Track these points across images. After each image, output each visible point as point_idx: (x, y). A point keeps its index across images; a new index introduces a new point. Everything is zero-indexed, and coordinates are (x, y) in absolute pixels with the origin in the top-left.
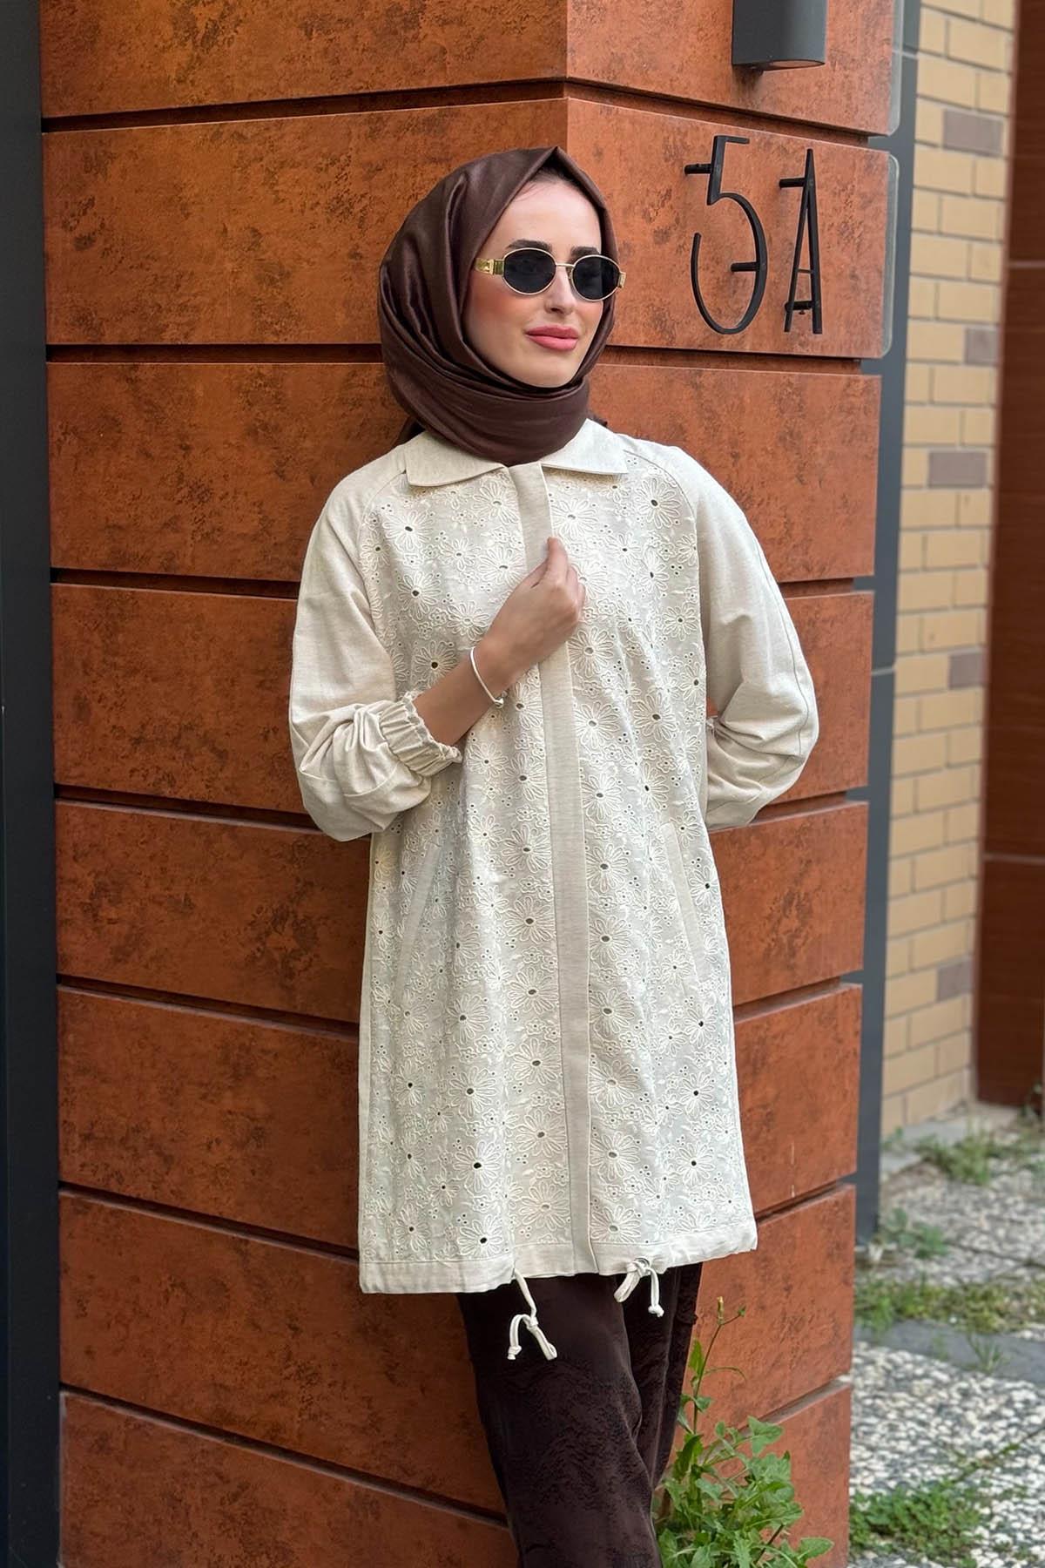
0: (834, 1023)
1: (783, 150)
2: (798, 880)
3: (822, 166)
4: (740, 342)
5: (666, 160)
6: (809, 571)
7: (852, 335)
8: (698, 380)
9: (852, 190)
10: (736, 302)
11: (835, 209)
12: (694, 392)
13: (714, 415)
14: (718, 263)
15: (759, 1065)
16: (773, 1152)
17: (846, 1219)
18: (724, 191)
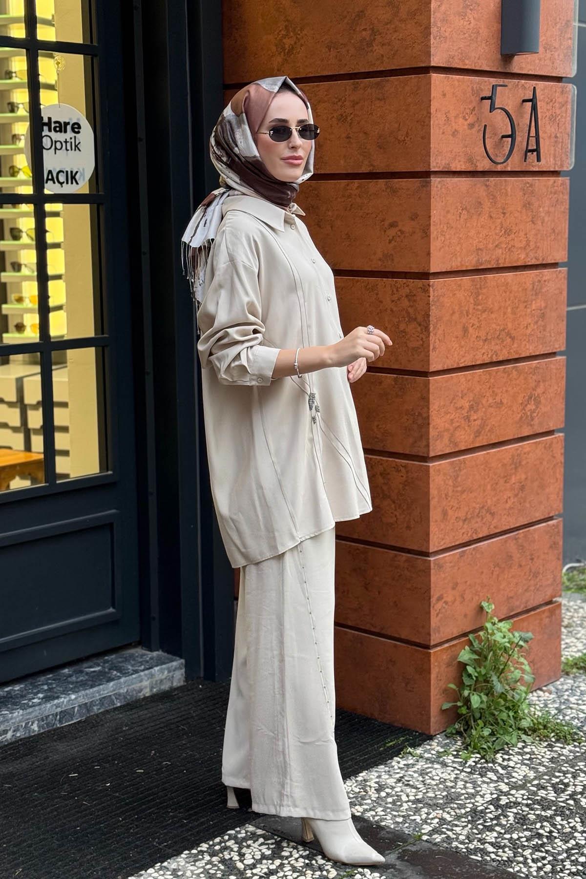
0: (551, 449)
1: (523, 87)
2: (534, 390)
3: (540, 92)
4: (505, 167)
5: (473, 95)
7: (555, 161)
8: (488, 183)
9: (556, 100)
10: (503, 151)
11: (547, 110)
12: (485, 188)
13: (494, 197)
14: (496, 135)
15: (518, 465)
16: (525, 502)
17: (558, 532)
18: (496, 106)
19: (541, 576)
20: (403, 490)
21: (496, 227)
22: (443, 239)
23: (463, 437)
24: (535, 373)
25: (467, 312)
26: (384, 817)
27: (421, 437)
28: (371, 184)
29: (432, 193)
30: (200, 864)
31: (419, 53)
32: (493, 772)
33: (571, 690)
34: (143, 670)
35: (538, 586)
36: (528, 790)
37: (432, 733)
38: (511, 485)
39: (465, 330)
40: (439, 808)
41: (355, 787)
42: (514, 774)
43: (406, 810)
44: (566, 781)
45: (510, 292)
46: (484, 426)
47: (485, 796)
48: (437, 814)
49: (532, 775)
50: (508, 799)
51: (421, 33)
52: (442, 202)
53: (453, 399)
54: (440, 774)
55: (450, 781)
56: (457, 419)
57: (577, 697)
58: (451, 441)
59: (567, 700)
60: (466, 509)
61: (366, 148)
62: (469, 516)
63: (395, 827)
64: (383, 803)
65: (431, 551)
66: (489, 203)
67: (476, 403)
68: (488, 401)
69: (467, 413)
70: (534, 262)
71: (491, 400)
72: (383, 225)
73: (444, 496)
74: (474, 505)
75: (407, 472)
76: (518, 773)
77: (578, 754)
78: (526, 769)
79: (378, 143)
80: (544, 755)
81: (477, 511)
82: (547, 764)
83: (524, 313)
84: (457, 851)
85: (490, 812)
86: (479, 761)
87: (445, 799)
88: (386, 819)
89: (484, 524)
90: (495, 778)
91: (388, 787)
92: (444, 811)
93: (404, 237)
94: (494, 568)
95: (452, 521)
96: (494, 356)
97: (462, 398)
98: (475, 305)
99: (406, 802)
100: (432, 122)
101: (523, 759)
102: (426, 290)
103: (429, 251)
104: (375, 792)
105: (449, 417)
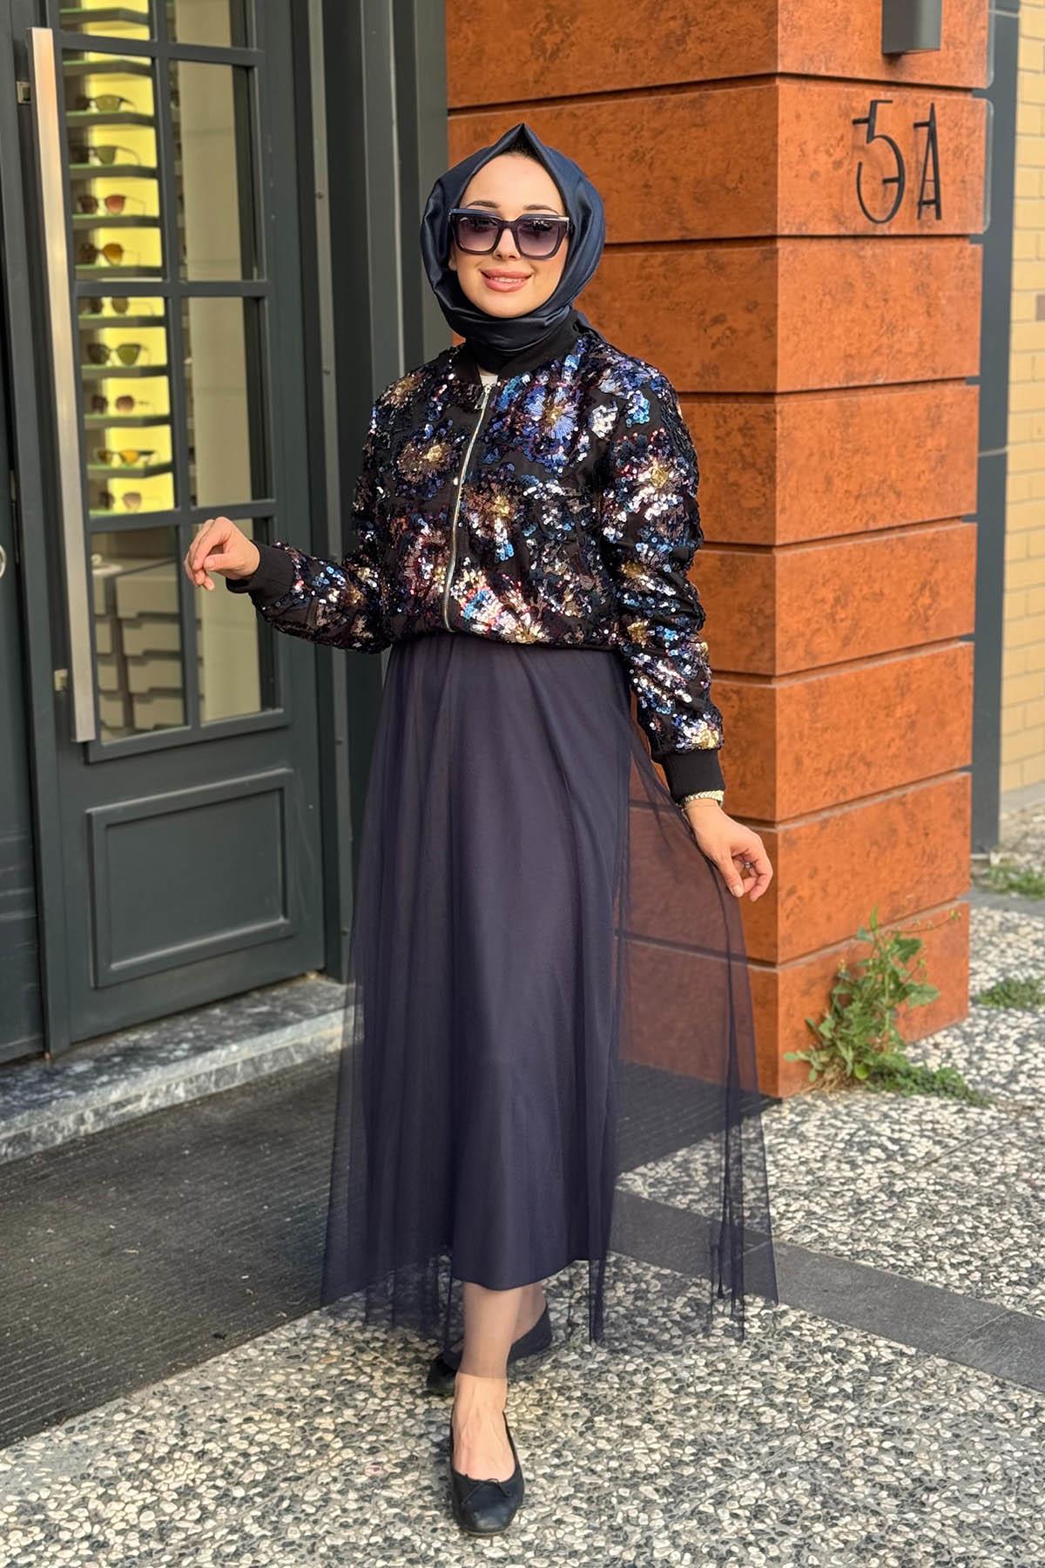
0: (954, 668)
1: (916, 103)
2: (929, 574)
3: (940, 111)
4: (888, 228)
5: (842, 116)
6: (935, 373)
7: (963, 220)
8: (861, 252)
10: (886, 202)
12: (859, 261)
13: (872, 275)
14: (875, 178)
16: (915, 746)
17: (965, 793)
18: (877, 133)
19: (939, 861)
20: (735, 727)
21: (874, 321)
22: (796, 340)
23: (824, 645)
24: (931, 548)
25: (832, 452)
27: (763, 645)
28: (683, 258)
29: (781, 269)
31: (760, 52)
33: (986, 1033)
35: (935, 876)
36: (936, 1172)
37: (780, 1096)
38: (896, 721)
39: (828, 482)
40: (802, 1198)
41: (673, 1170)
42: (911, 1151)
44: (991, 1158)
45: (895, 423)
46: (855, 629)
47: (871, 1181)
48: (801, 1205)
49: (938, 1151)
51: (763, 21)
52: (795, 282)
53: (811, 586)
56: (816, 618)
58: (807, 652)
60: (830, 756)
61: (675, 202)
62: (834, 768)
65: (778, 818)
66: (864, 285)
67: (844, 594)
68: (861, 590)
69: (832, 607)
70: (929, 376)
71: (866, 590)
72: (703, 320)
73: (797, 735)
74: (840, 750)
75: (741, 700)
76: (916, 1148)
77: (1004, 1122)
78: (928, 1144)
79: (695, 193)
81: (845, 759)
82: (959, 1136)
83: (915, 456)
84: (837, 1254)
86: (855, 1133)
87: (810, 1184)
89: (856, 779)
90: (883, 1156)
92: (811, 1201)
93: (736, 338)
95: (809, 774)
96: (871, 521)
97: (824, 585)
98: (842, 441)
100: (780, 160)
101: (922, 1130)
102: (770, 417)
103: (776, 359)
105: (805, 615)
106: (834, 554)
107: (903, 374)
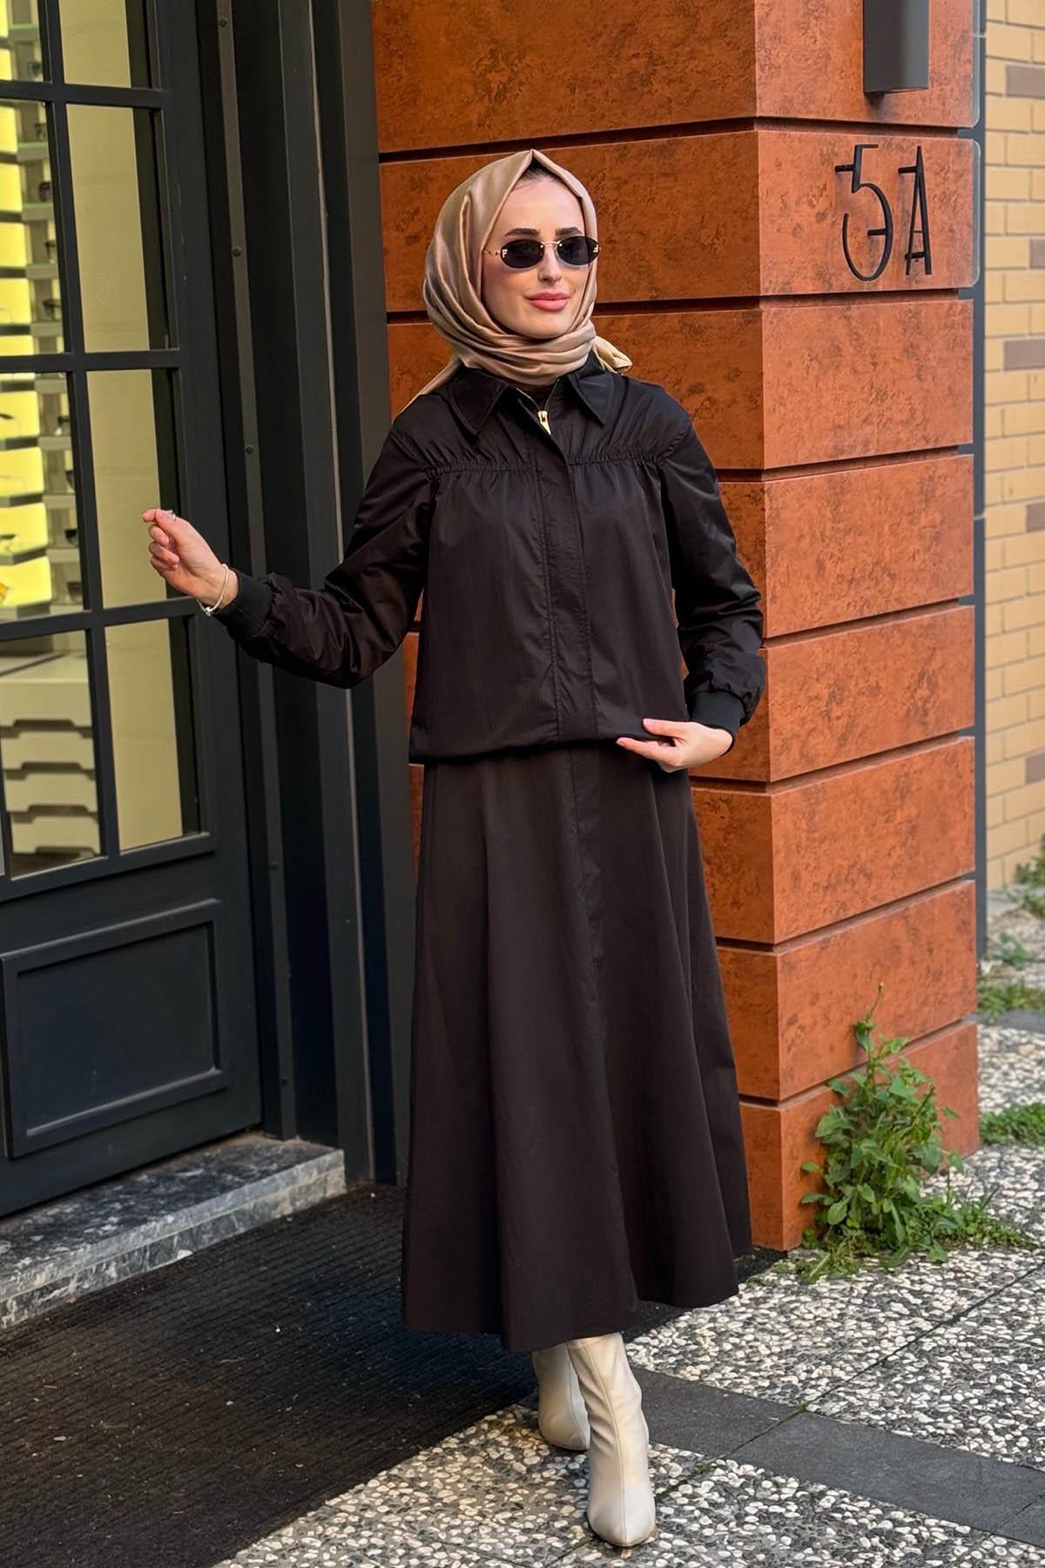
0: (958, 763)
1: (900, 148)
2: (926, 664)
3: (927, 155)
4: (875, 285)
5: (823, 164)
6: (927, 442)
7: (951, 272)
8: (848, 313)
9: (949, 170)
10: (873, 257)
11: (938, 184)
12: (846, 322)
13: (859, 337)
14: (859, 231)
15: (905, 790)
16: (917, 854)
17: (969, 904)
18: (862, 182)
19: (944, 979)
20: (725, 840)
21: (863, 388)
22: (783, 411)
23: (820, 747)
24: (928, 635)
25: (823, 534)
26: (738, 1381)
27: (755, 749)
28: (654, 321)
29: (765, 333)
30: (453, 1468)
31: (735, 95)
32: (899, 1302)
33: (999, 1167)
34: (278, 1171)
35: (940, 997)
36: (964, 1327)
37: (785, 1249)
38: (896, 827)
39: (820, 566)
40: (824, 1363)
41: (679, 1337)
42: (936, 1304)
43: (771, 1367)
44: (1022, 1309)
45: (887, 499)
46: (852, 727)
47: (897, 1340)
48: (824, 1371)
49: (965, 1303)
50: (934, 1341)
51: (739, 59)
52: (780, 348)
53: (804, 683)
54: (813, 1311)
55: (833, 1319)
56: (809, 718)
57: (1013, 1179)
58: (802, 755)
59: (998, 1184)
60: (829, 869)
61: (643, 260)
62: (833, 881)
63: (760, 1395)
64: (731, 1360)
65: (776, 942)
66: (852, 350)
67: (839, 689)
68: (857, 684)
69: (827, 704)
70: (922, 446)
71: (862, 684)
72: (679, 390)
73: (794, 847)
74: (839, 862)
75: (732, 809)
76: (941, 1301)
77: (1032, 1267)
78: (953, 1296)
79: (666, 249)
80: (977, 1271)
81: (845, 872)
82: (986, 1285)
83: (909, 533)
84: (872, 1426)
85: (911, 1364)
86: (872, 1286)
87: (830, 1349)
88: (741, 1383)
89: (856, 893)
90: (906, 1311)
91: (732, 1336)
92: (834, 1367)
93: (717, 409)
94: (874, 966)
95: (808, 890)
96: (865, 607)
97: (818, 680)
98: (834, 520)
99: (768, 1356)
100: (761, 213)
101: (944, 1279)
102: (757, 497)
103: (762, 432)
104: (713, 1344)
105: (797, 713)
106: (829, 645)
107: (895, 447)
